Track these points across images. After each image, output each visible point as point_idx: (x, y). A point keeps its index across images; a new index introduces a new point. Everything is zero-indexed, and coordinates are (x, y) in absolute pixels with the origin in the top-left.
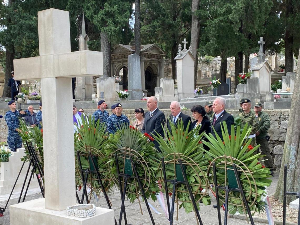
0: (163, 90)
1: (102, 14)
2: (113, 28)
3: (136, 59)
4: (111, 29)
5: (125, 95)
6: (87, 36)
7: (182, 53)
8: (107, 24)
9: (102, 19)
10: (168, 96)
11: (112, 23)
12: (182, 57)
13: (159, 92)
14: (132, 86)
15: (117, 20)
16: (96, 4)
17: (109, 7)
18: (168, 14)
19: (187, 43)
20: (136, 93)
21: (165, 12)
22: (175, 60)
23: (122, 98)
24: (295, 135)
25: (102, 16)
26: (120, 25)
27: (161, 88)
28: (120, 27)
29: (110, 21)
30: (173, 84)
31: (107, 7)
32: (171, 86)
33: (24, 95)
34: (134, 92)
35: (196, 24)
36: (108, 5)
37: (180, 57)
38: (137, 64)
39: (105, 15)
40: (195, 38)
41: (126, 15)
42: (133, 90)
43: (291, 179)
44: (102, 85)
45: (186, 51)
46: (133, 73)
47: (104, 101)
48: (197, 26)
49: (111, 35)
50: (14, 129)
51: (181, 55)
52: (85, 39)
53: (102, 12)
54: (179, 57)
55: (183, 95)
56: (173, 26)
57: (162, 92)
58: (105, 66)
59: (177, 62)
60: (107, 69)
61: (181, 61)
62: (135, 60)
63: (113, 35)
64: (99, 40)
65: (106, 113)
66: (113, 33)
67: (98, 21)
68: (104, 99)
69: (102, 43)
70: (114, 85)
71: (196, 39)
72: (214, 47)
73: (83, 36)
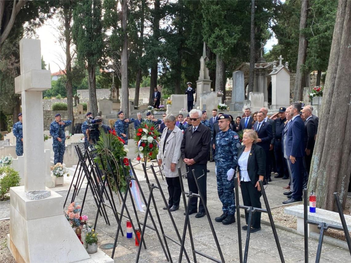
0: (252, 102)
1: (213, 38)
2: (222, 49)
3: (240, 75)
4: (220, 50)
5: (223, 107)
6: (206, 57)
7: (277, 68)
8: (218, 46)
9: (214, 42)
10: (256, 108)
11: (222, 45)
12: (276, 72)
13: (247, 104)
14: (235, 99)
15: (226, 42)
16: (210, 29)
17: (220, 31)
18: (286, 33)
19: (283, 59)
20: (239, 105)
21: (283, 32)
22: (270, 76)
23: (221, 110)
24: (319, 145)
25: (213, 39)
26: (229, 47)
27: (249, 101)
28: (229, 48)
29: (220, 43)
30: (262, 97)
31: (217, 31)
32: (261, 98)
33: (153, 107)
34: (237, 104)
35: (303, 41)
36: (218, 29)
37: (275, 72)
38: (240, 80)
39: (216, 38)
40: (301, 54)
41: (235, 37)
42: (236, 103)
43: (313, 187)
44: (205, 98)
45: (281, 66)
46: (236, 88)
47: (206, 112)
48: (303, 43)
49: (221, 55)
50: (120, 134)
51: (276, 70)
52: (205, 60)
53: (213, 36)
54: (273, 72)
55: (276, 107)
56: (290, 44)
57: (250, 104)
58: (219, 82)
59: (272, 77)
60: (221, 85)
61: (275, 76)
62: (239, 77)
63: (222, 55)
64: (216, 60)
65: (207, 122)
66: (222, 53)
67: (211, 44)
68: (206, 111)
69: (217, 63)
70: (216, 99)
71: (303, 55)
72: (315, 62)
73: (203, 58)
